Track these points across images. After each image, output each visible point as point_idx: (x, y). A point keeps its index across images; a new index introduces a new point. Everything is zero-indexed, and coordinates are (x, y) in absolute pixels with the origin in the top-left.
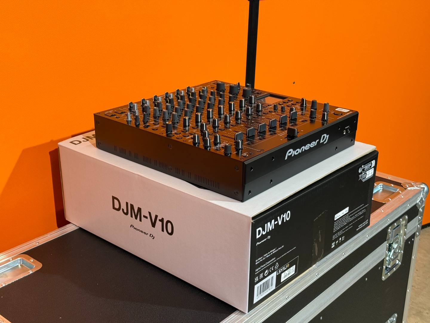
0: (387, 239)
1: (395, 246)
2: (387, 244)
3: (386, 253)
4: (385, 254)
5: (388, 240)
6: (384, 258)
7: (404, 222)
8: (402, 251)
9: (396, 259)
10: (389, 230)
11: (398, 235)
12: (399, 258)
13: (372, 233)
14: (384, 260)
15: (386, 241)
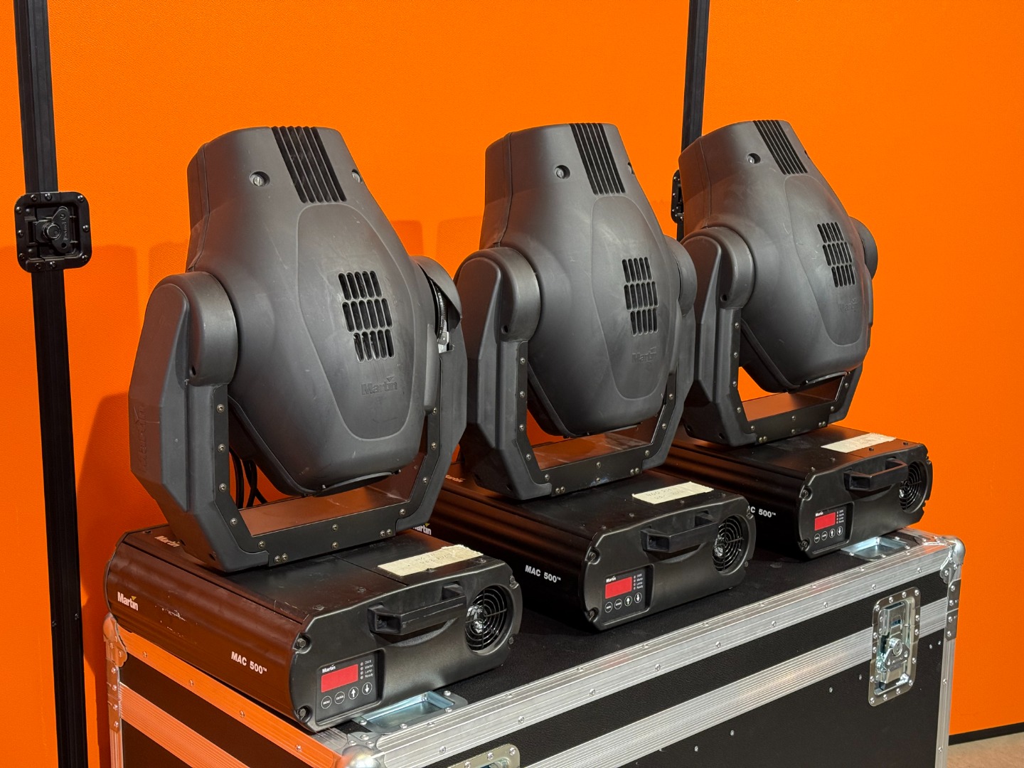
0: (873, 624)
1: (893, 642)
2: (876, 635)
4: (871, 652)
6: (870, 660)
7: (911, 601)
8: (913, 658)
10: (877, 606)
11: (896, 623)
13: (835, 600)
14: (869, 664)
15: (872, 628)
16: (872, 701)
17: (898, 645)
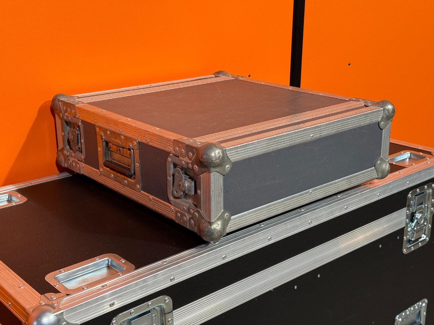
0: (407, 205)
1: (418, 216)
2: (408, 212)
4: (405, 222)
6: (404, 227)
7: (431, 191)
8: (429, 225)
9: (421, 232)
10: (410, 195)
11: (422, 204)
12: (425, 232)
13: (385, 191)
14: (404, 229)
15: (406, 208)
16: (405, 251)
17: (421, 217)
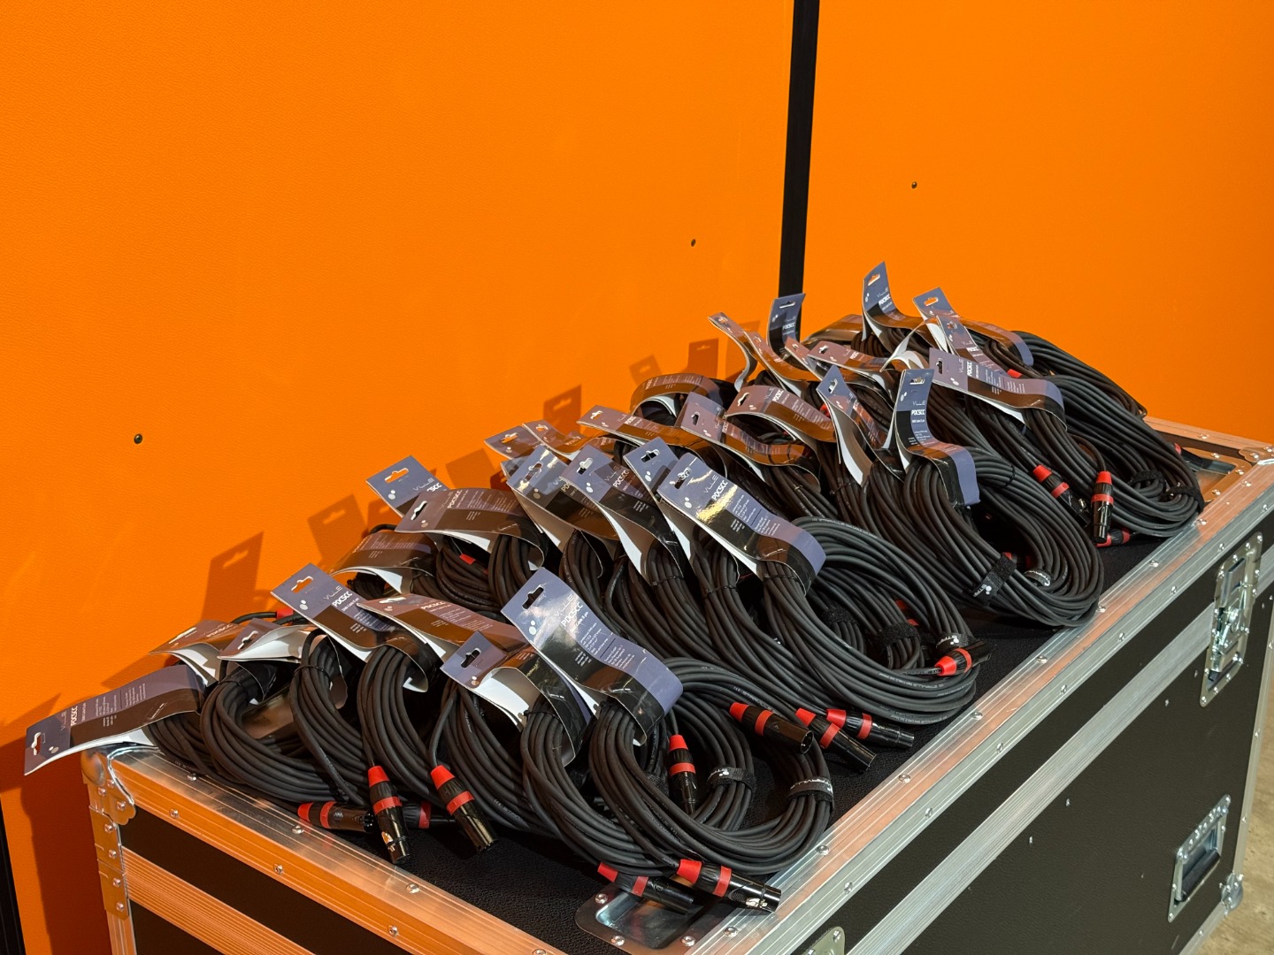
0: (1216, 595)
1: (1232, 615)
2: (1216, 611)
3: (1213, 633)
4: (1210, 636)
5: (1217, 598)
6: (1208, 648)
7: (1252, 552)
8: (1247, 629)
9: (1234, 651)
10: (1222, 572)
11: (1239, 585)
12: (1239, 648)
13: (1184, 580)
14: (1207, 651)
15: (1213, 603)
16: (1203, 700)
17: (1237, 618)
